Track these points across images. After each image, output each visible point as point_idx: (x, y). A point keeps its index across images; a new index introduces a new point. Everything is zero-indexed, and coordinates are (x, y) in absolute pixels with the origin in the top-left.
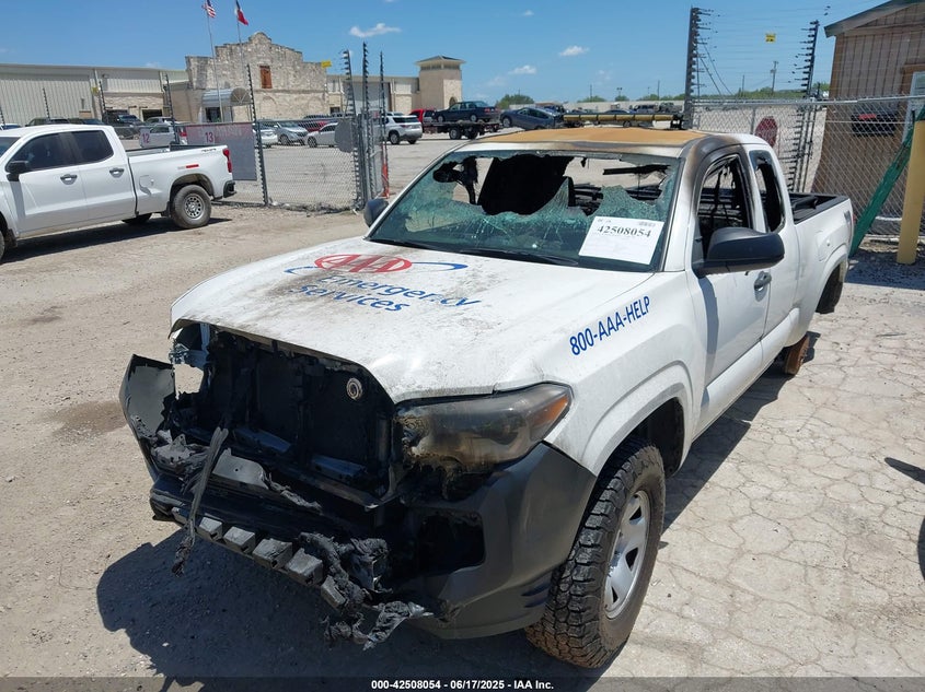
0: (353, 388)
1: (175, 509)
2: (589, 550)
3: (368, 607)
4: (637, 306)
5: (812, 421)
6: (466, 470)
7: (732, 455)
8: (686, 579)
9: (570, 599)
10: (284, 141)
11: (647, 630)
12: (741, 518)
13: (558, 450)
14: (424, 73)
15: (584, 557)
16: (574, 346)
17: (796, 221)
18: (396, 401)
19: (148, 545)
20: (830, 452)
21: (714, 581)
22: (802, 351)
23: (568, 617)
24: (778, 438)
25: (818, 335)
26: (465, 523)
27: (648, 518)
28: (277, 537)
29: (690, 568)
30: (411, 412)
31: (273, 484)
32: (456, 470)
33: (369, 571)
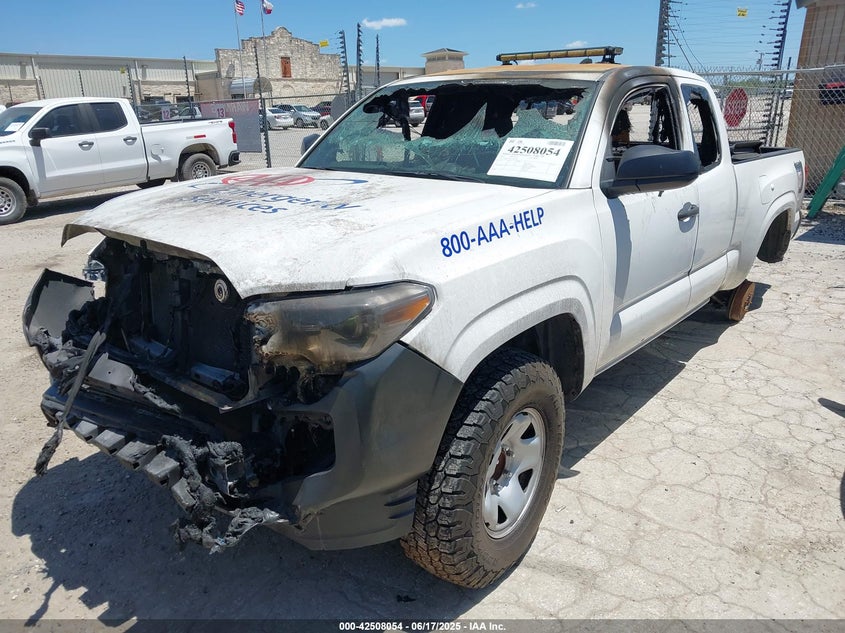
0: (220, 290)
1: (59, 414)
2: (459, 461)
3: (225, 511)
4: (528, 216)
5: (750, 362)
6: (319, 371)
7: (662, 392)
8: (592, 507)
9: (439, 512)
10: (300, 124)
11: (542, 555)
12: (660, 451)
13: (416, 351)
14: (430, 64)
15: (454, 468)
16: (445, 247)
17: (735, 161)
18: (243, 295)
19: (75, 460)
20: (762, 392)
21: (621, 510)
22: (746, 297)
23: (437, 532)
24: (713, 378)
25: (769, 287)
26: (320, 427)
27: (543, 439)
28: (143, 440)
29: (599, 496)
30: (260, 309)
31: (137, 385)
32: (309, 371)
33: (223, 475)
